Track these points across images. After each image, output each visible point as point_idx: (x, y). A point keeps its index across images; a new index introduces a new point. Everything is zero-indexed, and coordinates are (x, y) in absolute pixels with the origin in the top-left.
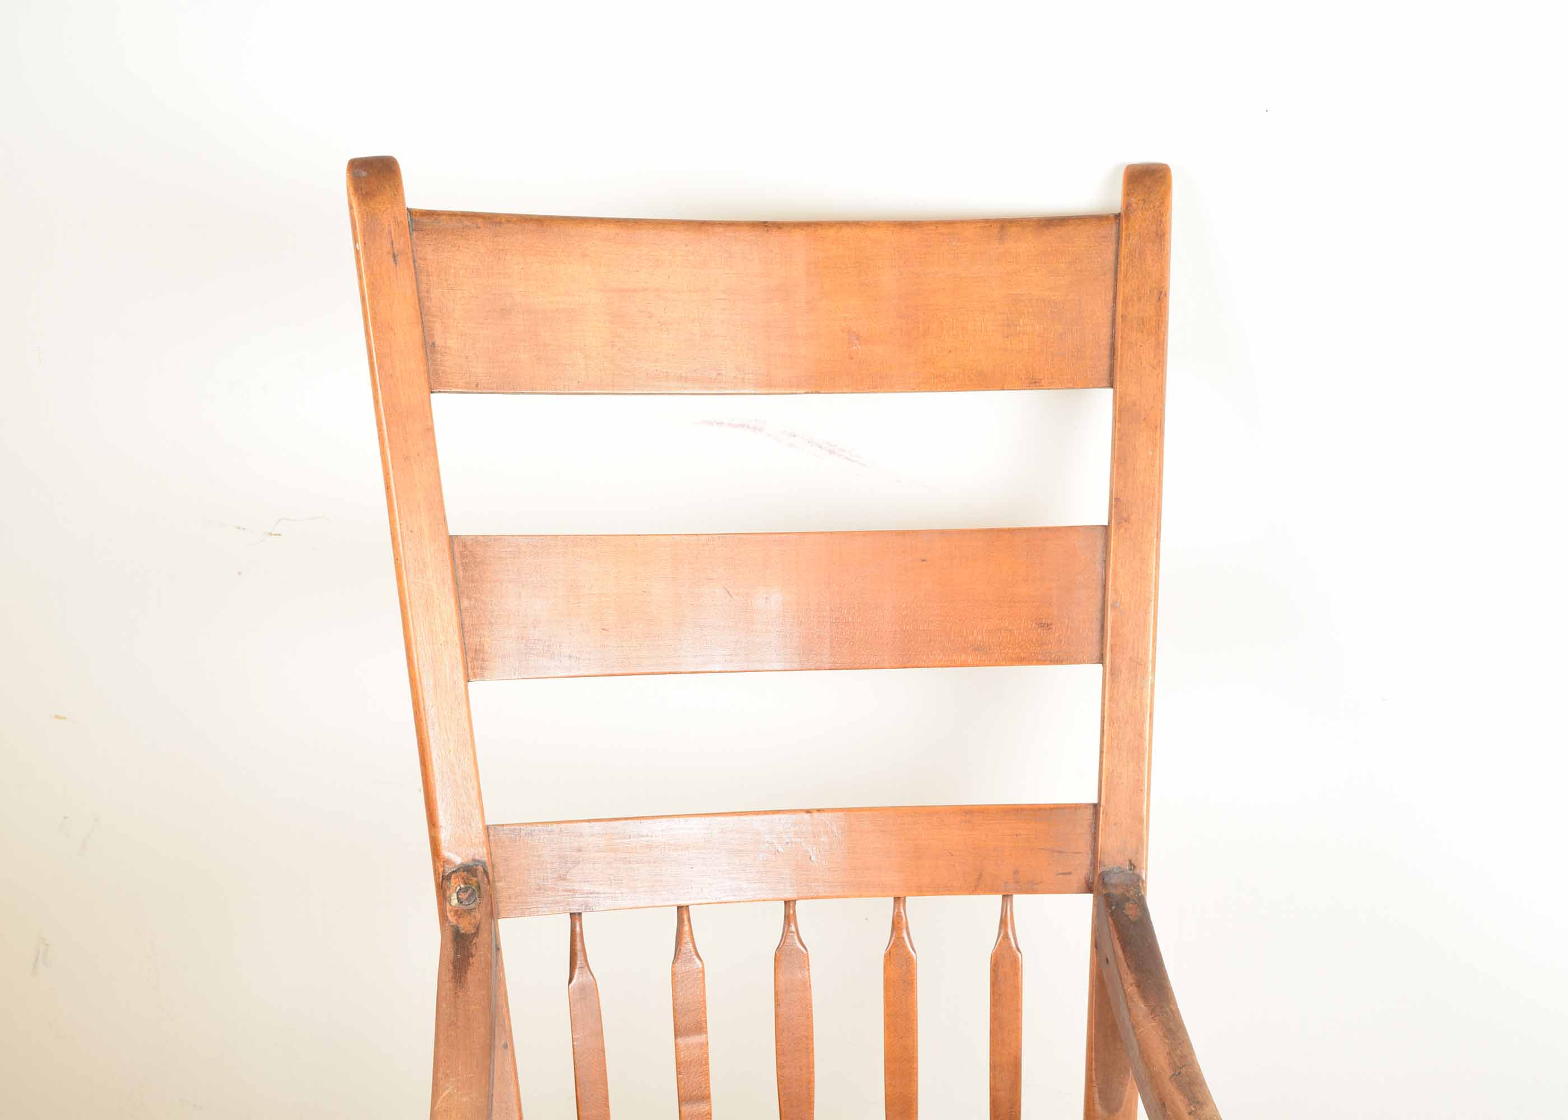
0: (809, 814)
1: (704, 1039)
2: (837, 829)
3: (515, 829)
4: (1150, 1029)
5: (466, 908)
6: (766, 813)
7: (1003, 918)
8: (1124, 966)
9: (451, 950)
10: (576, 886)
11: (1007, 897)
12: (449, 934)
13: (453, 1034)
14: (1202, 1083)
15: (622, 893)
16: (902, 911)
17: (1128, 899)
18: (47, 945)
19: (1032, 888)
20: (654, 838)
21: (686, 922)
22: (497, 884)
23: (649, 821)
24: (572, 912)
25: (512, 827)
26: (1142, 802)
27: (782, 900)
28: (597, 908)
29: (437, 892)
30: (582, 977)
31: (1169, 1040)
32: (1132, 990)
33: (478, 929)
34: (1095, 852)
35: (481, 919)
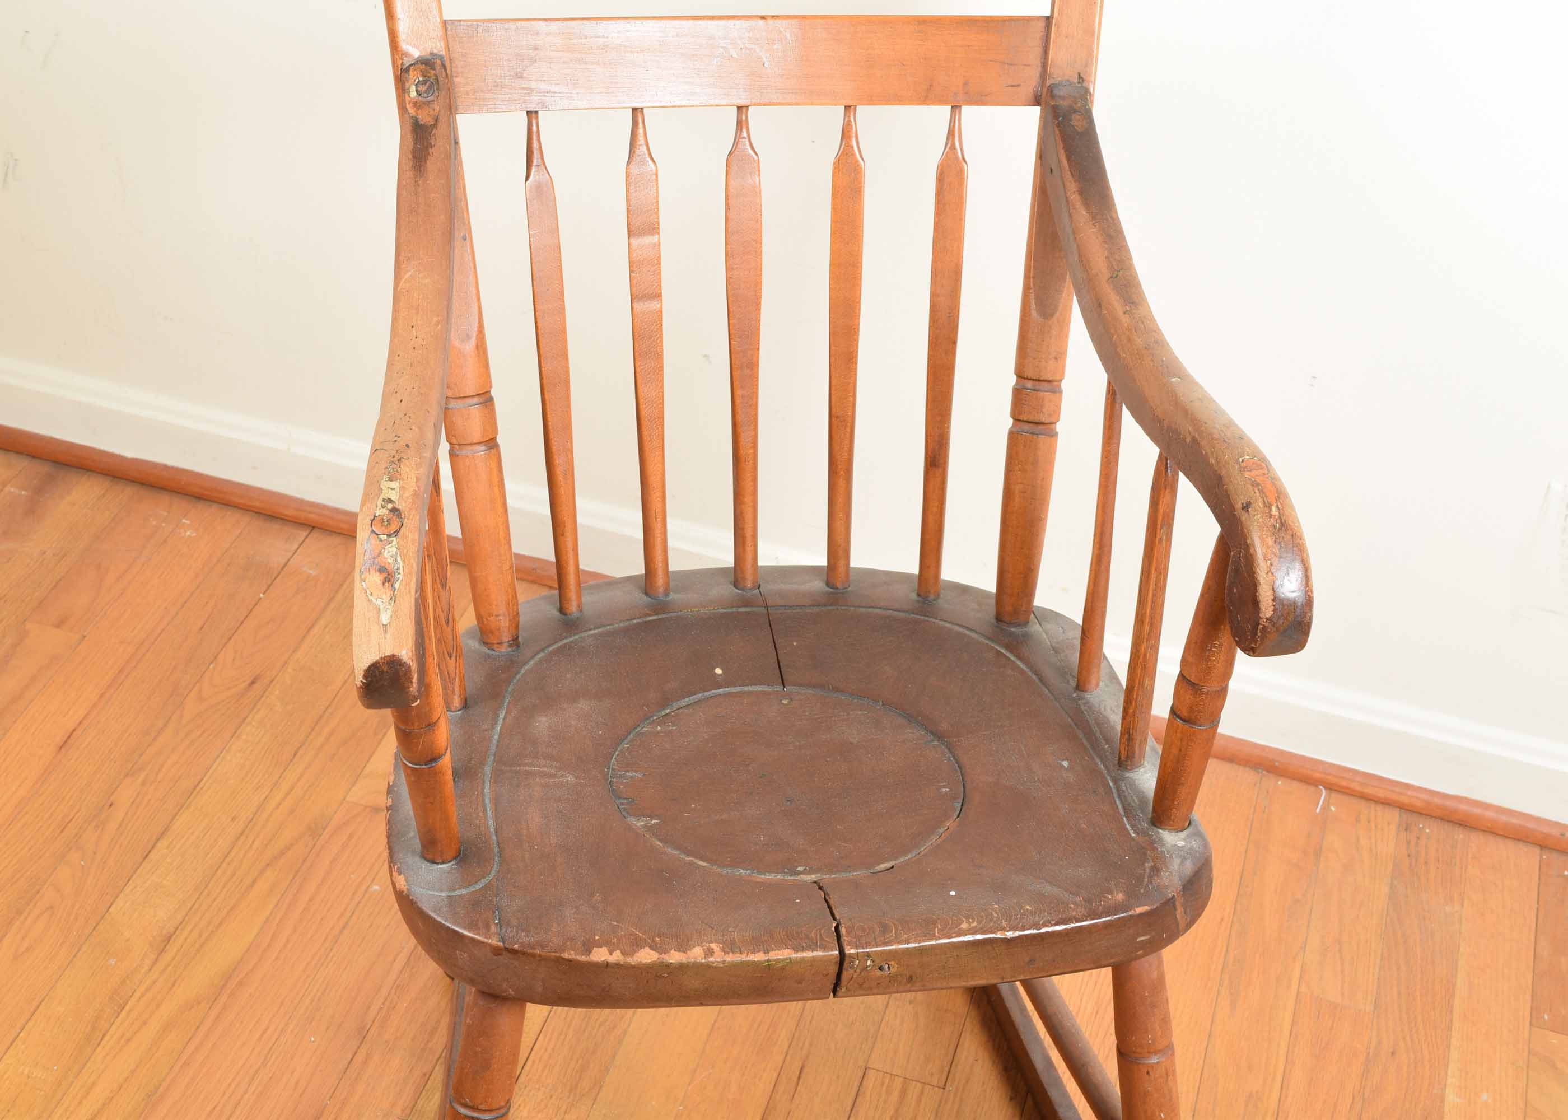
0: (764, 20)
1: (657, 240)
2: (791, 36)
3: (472, 25)
4: (1090, 235)
5: (424, 100)
6: (721, 18)
7: (951, 129)
8: (1068, 175)
9: (411, 140)
10: (533, 85)
11: (956, 108)
12: (409, 127)
13: (414, 221)
14: (1138, 286)
15: (577, 93)
16: (852, 120)
17: (1075, 111)
18: (16, 160)
19: (980, 99)
20: (610, 39)
21: (640, 125)
22: (454, 79)
23: (605, 22)
24: (528, 110)
25: (469, 23)
26: (1094, 17)
27: (734, 105)
28: (554, 108)
29: (396, 85)
30: (539, 175)
31: (1107, 244)
32: (1075, 198)
33: (436, 121)
34: (1044, 64)
35: (440, 111)
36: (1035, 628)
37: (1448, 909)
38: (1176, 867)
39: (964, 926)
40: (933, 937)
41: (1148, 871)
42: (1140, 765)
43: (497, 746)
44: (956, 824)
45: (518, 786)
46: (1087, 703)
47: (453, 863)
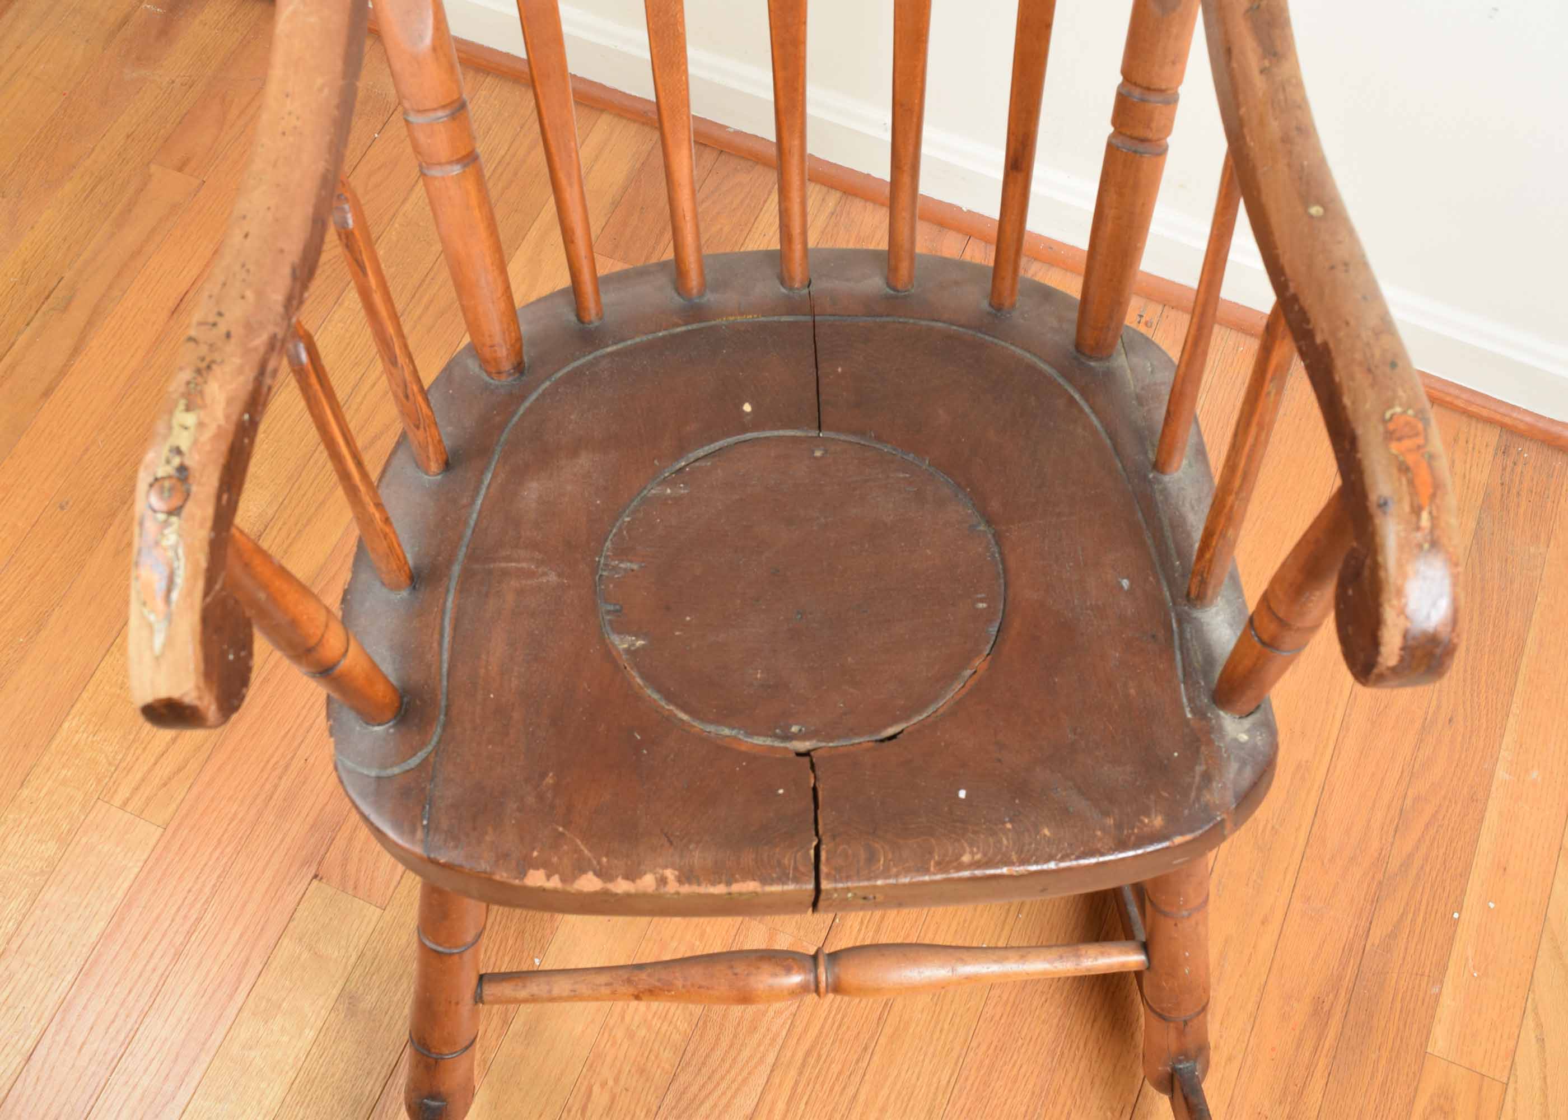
14: (1286, 25)
36: (1120, 361)
37: (1532, 550)
38: (1232, 776)
39: (966, 858)
40: (927, 871)
41: (1197, 779)
42: (1211, 603)
43: (473, 532)
44: (985, 665)
45: (487, 595)
46: (1164, 491)
47: (391, 724)
